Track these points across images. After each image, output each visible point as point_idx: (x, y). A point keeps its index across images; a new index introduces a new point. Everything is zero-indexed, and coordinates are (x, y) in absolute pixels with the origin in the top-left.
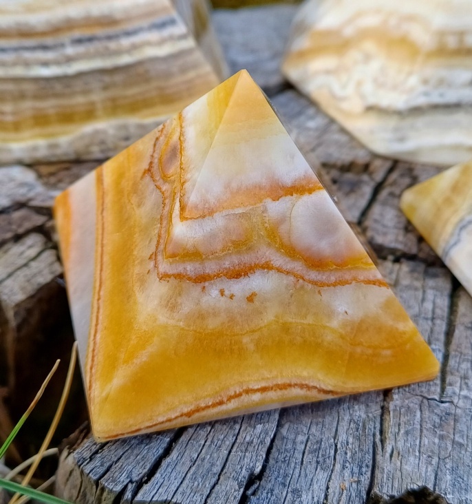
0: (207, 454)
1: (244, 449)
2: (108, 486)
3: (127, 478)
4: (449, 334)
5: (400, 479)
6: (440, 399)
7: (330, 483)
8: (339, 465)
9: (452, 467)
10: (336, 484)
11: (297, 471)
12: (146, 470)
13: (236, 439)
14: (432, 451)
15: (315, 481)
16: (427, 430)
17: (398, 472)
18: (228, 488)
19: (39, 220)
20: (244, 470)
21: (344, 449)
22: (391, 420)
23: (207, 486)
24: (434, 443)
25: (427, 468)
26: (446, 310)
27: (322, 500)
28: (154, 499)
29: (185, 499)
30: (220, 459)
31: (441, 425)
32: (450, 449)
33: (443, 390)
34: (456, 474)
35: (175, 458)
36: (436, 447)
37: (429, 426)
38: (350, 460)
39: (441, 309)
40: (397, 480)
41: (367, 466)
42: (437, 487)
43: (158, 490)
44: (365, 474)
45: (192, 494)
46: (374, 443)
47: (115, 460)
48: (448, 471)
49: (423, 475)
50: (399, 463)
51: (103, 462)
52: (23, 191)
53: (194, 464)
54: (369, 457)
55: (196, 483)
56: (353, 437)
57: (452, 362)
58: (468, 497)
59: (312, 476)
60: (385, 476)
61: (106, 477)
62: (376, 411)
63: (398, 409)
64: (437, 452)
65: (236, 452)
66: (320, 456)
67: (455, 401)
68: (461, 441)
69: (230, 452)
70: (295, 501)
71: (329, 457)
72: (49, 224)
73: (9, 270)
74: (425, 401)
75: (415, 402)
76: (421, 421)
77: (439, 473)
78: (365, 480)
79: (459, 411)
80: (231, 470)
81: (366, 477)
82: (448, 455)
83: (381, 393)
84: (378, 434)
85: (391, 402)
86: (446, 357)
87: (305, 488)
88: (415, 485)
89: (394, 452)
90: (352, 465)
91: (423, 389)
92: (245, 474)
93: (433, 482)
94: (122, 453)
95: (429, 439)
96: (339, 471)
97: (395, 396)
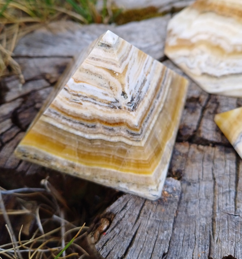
0: (146, 245)
1: (160, 242)
3: (117, 256)
4: (237, 182)
5: (221, 252)
6: (235, 214)
7: (194, 253)
8: (197, 246)
9: (241, 246)
10: (196, 254)
11: (181, 249)
12: (123, 253)
13: (157, 238)
14: (233, 239)
15: (188, 253)
16: (230, 229)
17: (220, 249)
20: (161, 252)
21: (199, 239)
22: (216, 226)
24: (233, 235)
25: (231, 247)
26: (235, 170)
30: (152, 247)
31: (235, 227)
32: (240, 238)
33: (236, 209)
35: (134, 247)
36: (234, 237)
37: (231, 227)
39: (233, 169)
40: (220, 252)
41: (208, 245)
42: (235, 255)
44: (207, 249)
46: (210, 235)
47: (111, 249)
48: (239, 248)
49: (230, 250)
50: (220, 245)
51: (107, 250)
53: (142, 250)
54: (208, 242)
56: (202, 233)
57: (238, 196)
59: (187, 251)
60: (215, 251)
61: (109, 256)
62: (210, 220)
63: (219, 220)
65: (157, 244)
66: (189, 242)
67: (241, 215)
69: (155, 244)
71: (193, 243)
74: (229, 216)
75: (225, 216)
76: (228, 225)
77: (236, 249)
78: (207, 251)
80: (156, 252)
81: (207, 250)
82: (239, 240)
83: (211, 212)
84: (211, 231)
85: (216, 217)
86: (236, 193)
87: (184, 256)
88: (227, 255)
89: (218, 240)
90: (202, 245)
91: (228, 210)
92: (161, 253)
93: (234, 253)
94: (113, 246)
95: (231, 233)
96: (197, 248)
97: (217, 214)
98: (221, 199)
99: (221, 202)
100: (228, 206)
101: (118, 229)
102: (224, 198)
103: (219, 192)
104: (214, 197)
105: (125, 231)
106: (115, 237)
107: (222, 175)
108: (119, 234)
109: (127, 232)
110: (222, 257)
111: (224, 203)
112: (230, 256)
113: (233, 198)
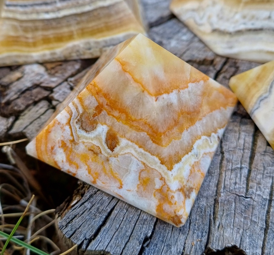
0: (124, 225)
1: (142, 223)
2: (74, 242)
3: (84, 237)
4: (252, 158)
5: (222, 241)
6: (245, 196)
7: (186, 241)
8: (191, 232)
9: (250, 235)
10: (190, 242)
11: (170, 234)
12: (93, 233)
13: (139, 217)
14: (240, 226)
15: (179, 240)
16: (238, 214)
17: (222, 237)
18: (134, 245)
19: (46, 93)
20: (142, 235)
21: (194, 223)
22: (219, 208)
23: (123, 243)
24: (241, 221)
25: (237, 235)
26: (251, 144)
27: (182, 251)
28: (97, 249)
29: (112, 250)
30: (130, 228)
31: (245, 211)
32: (249, 224)
33: (247, 190)
34: (252, 238)
35: (107, 227)
36: (242, 223)
37: (239, 211)
38: (197, 229)
39: (248, 143)
40: (221, 241)
41: (206, 232)
42: (241, 246)
43: (99, 244)
44: (204, 236)
45: (116, 247)
46: (210, 220)
47: (78, 227)
48: (247, 237)
49: (235, 239)
50: (222, 232)
51: (72, 228)
52: (38, 78)
53: (117, 231)
54: (207, 228)
55: (118, 241)
56: (199, 216)
57: (253, 174)
58: (257, 251)
59: (177, 237)
60: (215, 239)
61: (73, 236)
62: (212, 202)
63: (223, 202)
64: (242, 226)
65: (139, 225)
67: (253, 197)
68: (255, 220)
69: (135, 224)
70: (168, 251)
71: (186, 227)
72: (51, 95)
73: (31, 120)
74: (237, 197)
75: (232, 198)
76: (235, 208)
77: (243, 238)
78: (204, 240)
79: (255, 203)
80: (135, 234)
81: (205, 238)
82: (248, 228)
83: (215, 191)
84: (212, 215)
85: (219, 198)
86: (250, 171)
87: (173, 243)
88: (230, 244)
89: (220, 226)
90: (198, 232)
91: (237, 190)
92: (143, 237)
93: (239, 243)
94: (81, 224)
95: (238, 219)
96: (191, 235)
97: (222, 194)
98: (229, 177)
99: (229, 181)
100: (237, 186)
101: (90, 204)
102: (233, 176)
103: (227, 168)
104: (220, 174)
105: (99, 206)
106: (85, 213)
107: (233, 149)
108: (91, 210)
109: (101, 208)
110: (224, 247)
111: (233, 181)
112: (234, 247)
113: (244, 177)
